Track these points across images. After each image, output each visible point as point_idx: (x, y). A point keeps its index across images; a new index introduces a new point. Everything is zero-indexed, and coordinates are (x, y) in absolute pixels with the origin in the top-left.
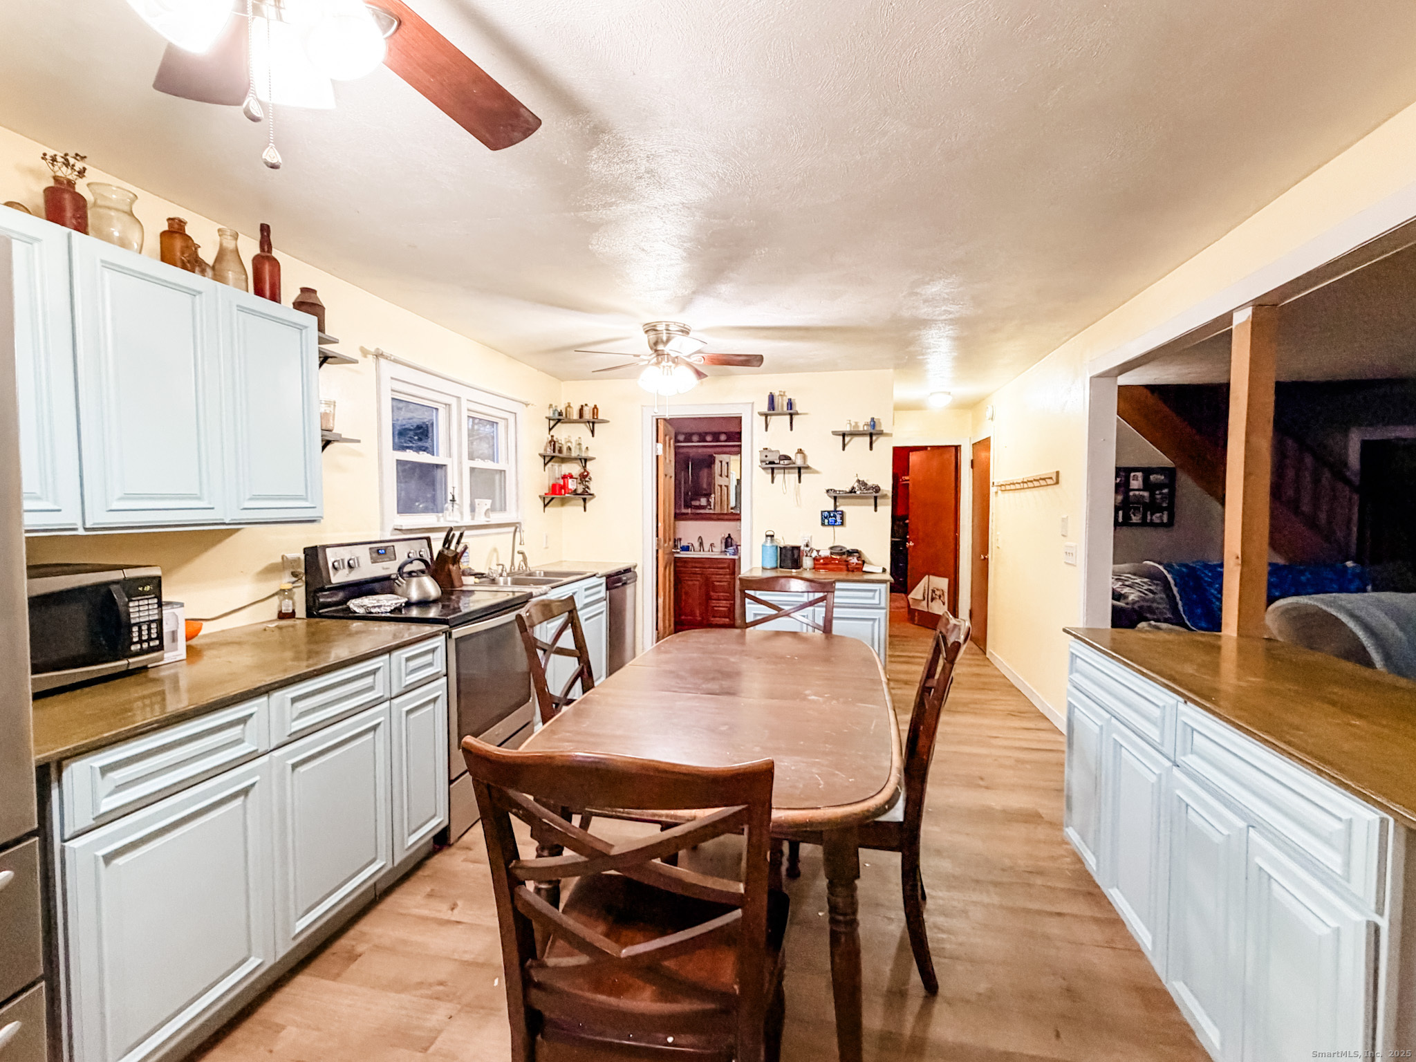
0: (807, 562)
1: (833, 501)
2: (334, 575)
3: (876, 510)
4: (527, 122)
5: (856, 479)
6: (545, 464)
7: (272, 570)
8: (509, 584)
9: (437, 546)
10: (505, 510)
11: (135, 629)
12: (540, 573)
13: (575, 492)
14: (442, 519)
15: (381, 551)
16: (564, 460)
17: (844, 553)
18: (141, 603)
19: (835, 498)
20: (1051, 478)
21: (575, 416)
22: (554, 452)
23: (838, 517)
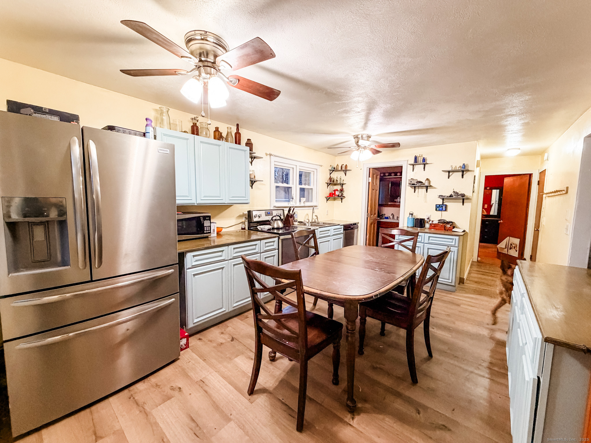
0: (427, 226)
1: (442, 200)
2: (255, 219)
3: (463, 205)
4: (277, 92)
5: (453, 191)
6: (328, 186)
7: (240, 216)
8: (310, 226)
9: (286, 212)
10: (312, 202)
11: (205, 228)
12: (321, 223)
13: (338, 196)
14: (289, 204)
15: (268, 213)
16: (335, 185)
17: (445, 223)
18: (207, 222)
19: (443, 199)
20: (564, 190)
21: (340, 169)
22: (331, 182)
23: (444, 207)
